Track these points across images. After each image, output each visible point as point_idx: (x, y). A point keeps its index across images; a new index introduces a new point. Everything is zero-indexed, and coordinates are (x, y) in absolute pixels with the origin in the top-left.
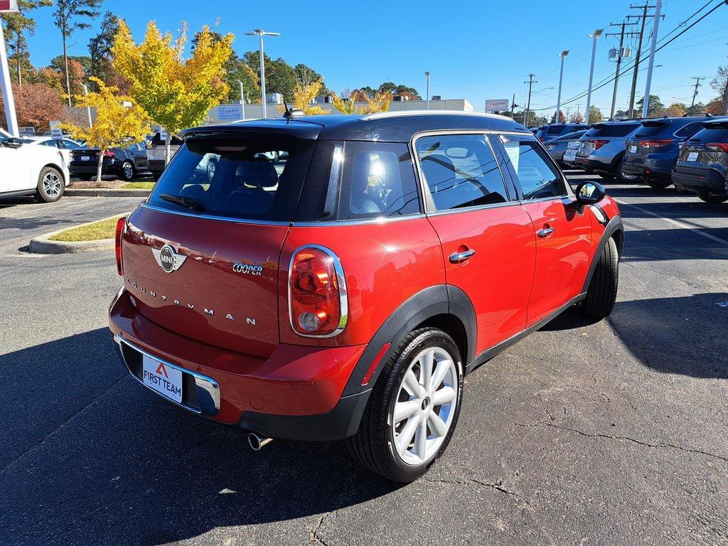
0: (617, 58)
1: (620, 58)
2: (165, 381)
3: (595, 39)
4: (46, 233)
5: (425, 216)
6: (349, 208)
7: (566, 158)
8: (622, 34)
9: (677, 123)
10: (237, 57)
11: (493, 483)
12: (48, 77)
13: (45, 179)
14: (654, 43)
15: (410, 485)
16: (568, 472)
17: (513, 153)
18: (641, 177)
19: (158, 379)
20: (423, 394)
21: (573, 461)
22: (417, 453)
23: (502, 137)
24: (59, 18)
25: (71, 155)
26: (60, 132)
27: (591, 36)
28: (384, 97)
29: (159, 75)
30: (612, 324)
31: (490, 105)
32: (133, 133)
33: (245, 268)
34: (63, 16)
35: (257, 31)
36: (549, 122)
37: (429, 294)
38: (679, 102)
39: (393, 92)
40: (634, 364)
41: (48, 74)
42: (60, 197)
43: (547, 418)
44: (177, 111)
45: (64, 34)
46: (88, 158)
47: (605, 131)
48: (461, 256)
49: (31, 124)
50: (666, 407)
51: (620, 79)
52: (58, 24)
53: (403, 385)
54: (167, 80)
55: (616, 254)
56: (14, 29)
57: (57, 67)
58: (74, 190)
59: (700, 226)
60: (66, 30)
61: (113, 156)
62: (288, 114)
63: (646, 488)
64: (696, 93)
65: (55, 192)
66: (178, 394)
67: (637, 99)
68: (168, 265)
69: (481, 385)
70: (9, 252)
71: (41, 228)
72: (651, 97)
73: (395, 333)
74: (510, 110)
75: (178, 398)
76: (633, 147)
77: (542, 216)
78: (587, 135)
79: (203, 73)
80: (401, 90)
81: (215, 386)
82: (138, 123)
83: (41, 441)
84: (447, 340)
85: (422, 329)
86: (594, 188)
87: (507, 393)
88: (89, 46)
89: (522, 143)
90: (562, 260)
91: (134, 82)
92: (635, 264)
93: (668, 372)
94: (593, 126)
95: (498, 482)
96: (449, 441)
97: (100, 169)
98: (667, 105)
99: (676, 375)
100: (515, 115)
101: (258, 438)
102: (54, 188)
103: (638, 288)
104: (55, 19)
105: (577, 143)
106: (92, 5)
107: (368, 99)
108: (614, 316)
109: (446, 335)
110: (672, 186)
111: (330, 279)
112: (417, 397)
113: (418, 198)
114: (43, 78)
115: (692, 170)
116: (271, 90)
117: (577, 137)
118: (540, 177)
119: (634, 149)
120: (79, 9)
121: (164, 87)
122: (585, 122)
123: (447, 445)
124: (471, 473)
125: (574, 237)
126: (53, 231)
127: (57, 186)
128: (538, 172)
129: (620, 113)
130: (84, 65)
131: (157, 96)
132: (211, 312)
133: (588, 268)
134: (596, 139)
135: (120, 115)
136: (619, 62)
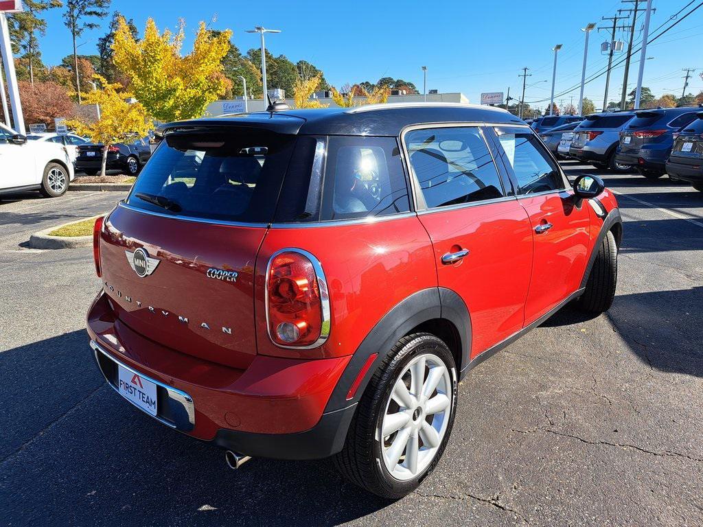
0: (609, 52)
1: (612, 51)
2: (140, 392)
3: (588, 32)
4: (47, 228)
5: (415, 214)
6: (332, 207)
7: (560, 149)
8: (614, 28)
9: (670, 114)
10: (240, 55)
11: (489, 499)
12: (59, 76)
13: (50, 174)
14: (646, 36)
15: (401, 501)
16: (569, 485)
17: (509, 146)
18: (635, 167)
19: (133, 390)
20: (414, 403)
21: (573, 472)
22: (409, 467)
23: (496, 130)
24: (69, 18)
25: (77, 150)
26: (65, 129)
27: (584, 30)
28: (382, 91)
29: (158, 72)
30: (611, 320)
31: (485, 97)
32: (136, 128)
33: (220, 273)
34: (73, 16)
35: (259, 29)
36: (543, 114)
37: (421, 298)
38: (670, 93)
39: (391, 87)
40: (635, 363)
41: (59, 72)
42: (65, 192)
43: (546, 423)
44: (176, 107)
45: (74, 34)
46: (93, 154)
47: (598, 123)
48: (454, 257)
49: (42, 121)
50: (671, 410)
51: (612, 71)
52: (68, 24)
53: (393, 396)
54: (166, 77)
55: (615, 248)
56: (26, 30)
57: (68, 66)
58: (78, 184)
59: (695, 216)
60: (76, 30)
61: (118, 152)
62: (271, 108)
63: (653, 502)
64: (687, 84)
65: (60, 187)
66: (153, 406)
67: (629, 91)
68: (141, 270)
69: (477, 386)
70: (9, 247)
71: (43, 222)
72: (643, 88)
73: (382, 343)
74: (505, 103)
75: (153, 411)
76: (627, 138)
77: (538, 210)
78: (581, 127)
79: (201, 69)
80: (399, 84)
81: (188, 400)
82: (141, 119)
83: (18, 451)
84: (440, 346)
85: (412, 335)
86: (592, 180)
87: (504, 396)
88: (98, 45)
89: (518, 136)
90: (559, 254)
91: (133, 77)
92: (632, 255)
93: (671, 372)
94: (587, 117)
95: (495, 497)
96: (443, 452)
97: (104, 165)
98: (658, 97)
99: (679, 375)
100: (509, 108)
101: (234, 455)
102: (59, 183)
103: (636, 281)
104: (65, 20)
105: (571, 134)
106: (100, 6)
107: (367, 94)
108: (613, 310)
109: (439, 340)
110: (666, 176)
111: (310, 285)
112: (408, 407)
113: (408, 194)
114: (54, 77)
115: (686, 160)
116: (272, 85)
117: (571, 128)
118: (536, 169)
119: (628, 140)
120: (88, 10)
121: (163, 83)
122: (578, 113)
123: (440, 456)
124: (466, 487)
125: (571, 231)
126: (56, 226)
127: (61, 181)
128: (533, 164)
129: (612, 105)
130: (93, 64)
131: (156, 92)
132: (186, 319)
133: (586, 263)
134: (590, 130)
135: (123, 111)
136: (611, 55)
